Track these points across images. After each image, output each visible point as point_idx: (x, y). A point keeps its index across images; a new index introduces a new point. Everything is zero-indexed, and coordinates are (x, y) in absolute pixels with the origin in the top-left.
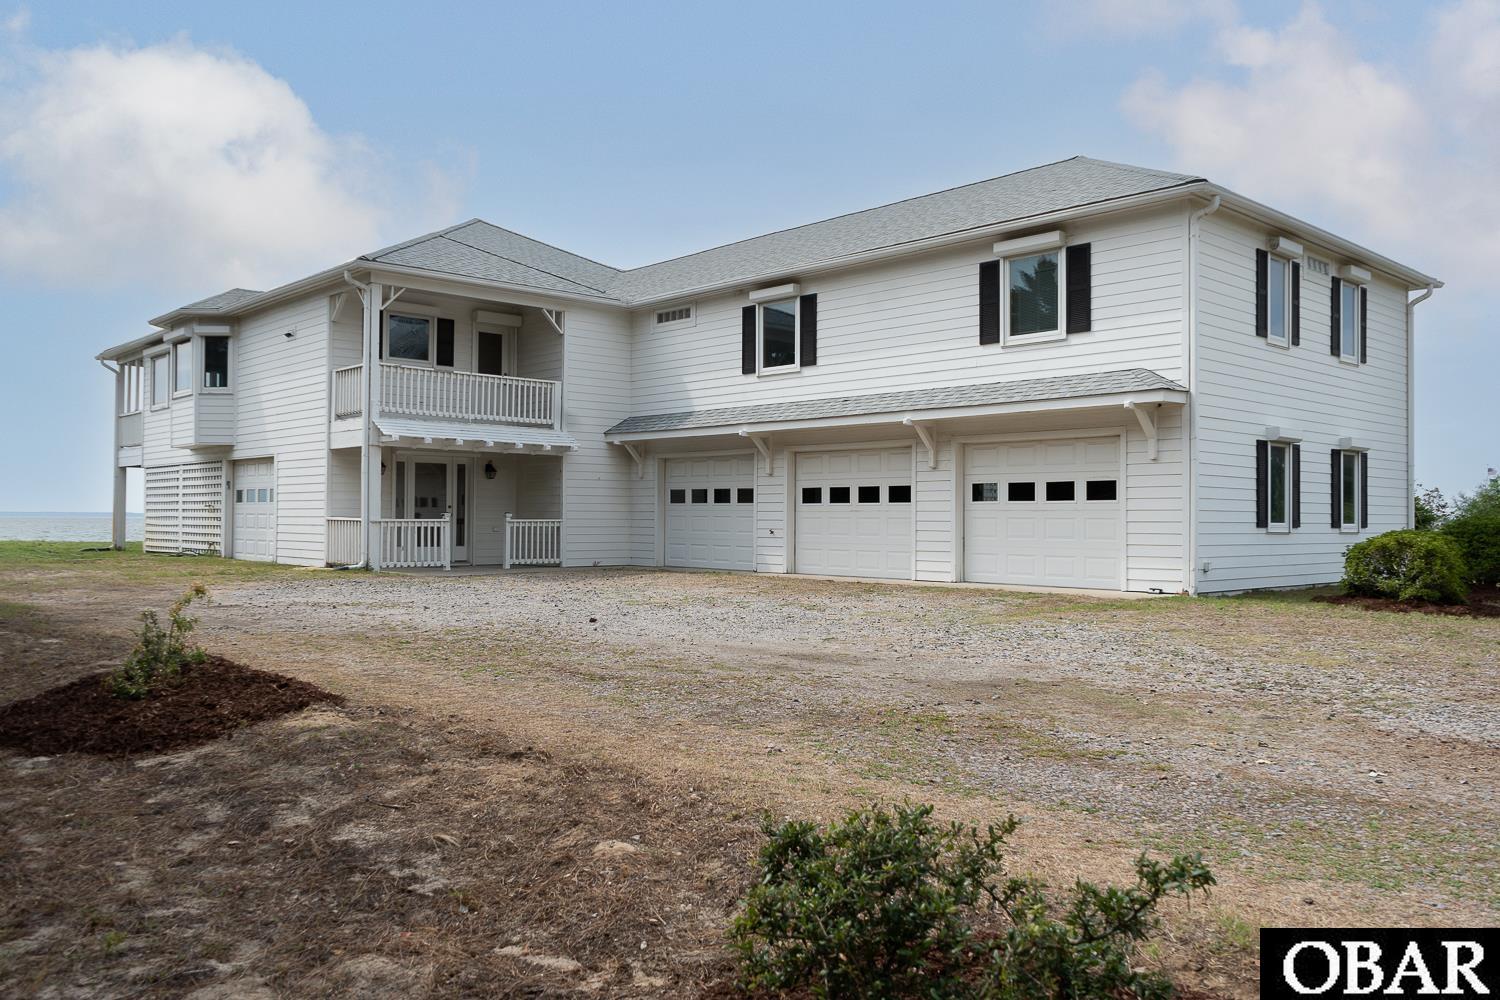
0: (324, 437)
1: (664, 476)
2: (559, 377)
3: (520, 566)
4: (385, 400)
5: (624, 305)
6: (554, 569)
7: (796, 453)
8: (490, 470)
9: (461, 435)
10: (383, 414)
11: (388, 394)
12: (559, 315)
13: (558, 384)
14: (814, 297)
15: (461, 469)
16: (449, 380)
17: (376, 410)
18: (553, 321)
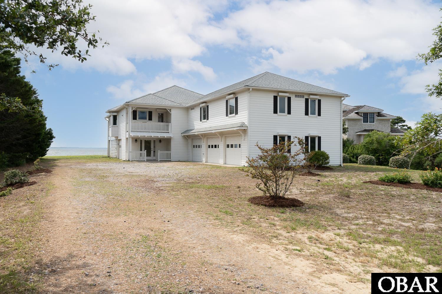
0: (125, 135)
1: (192, 142)
2: (170, 122)
3: (162, 161)
4: (132, 128)
5: (184, 107)
6: (170, 161)
7: (207, 138)
8: (160, 141)
9: (153, 135)
10: (132, 131)
11: (133, 127)
12: (170, 110)
13: (170, 124)
14: (208, 106)
15: (154, 141)
16: (146, 124)
17: (130, 131)
18: (169, 111)
